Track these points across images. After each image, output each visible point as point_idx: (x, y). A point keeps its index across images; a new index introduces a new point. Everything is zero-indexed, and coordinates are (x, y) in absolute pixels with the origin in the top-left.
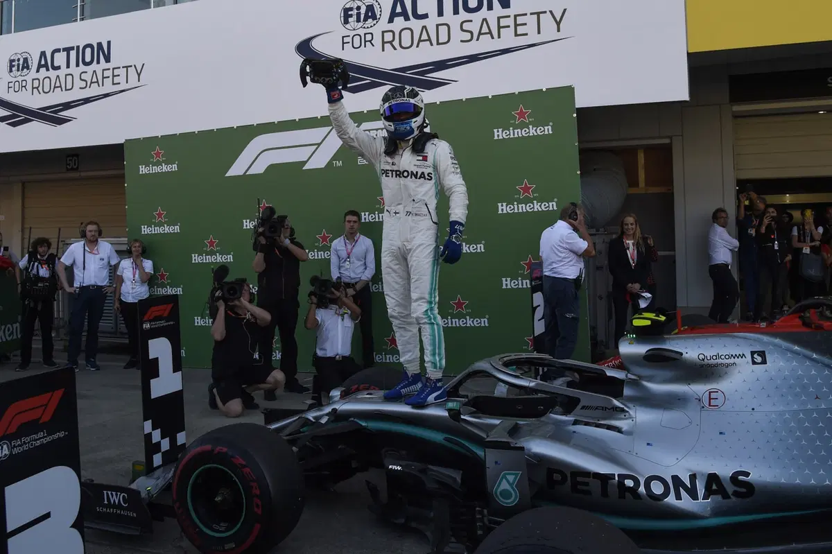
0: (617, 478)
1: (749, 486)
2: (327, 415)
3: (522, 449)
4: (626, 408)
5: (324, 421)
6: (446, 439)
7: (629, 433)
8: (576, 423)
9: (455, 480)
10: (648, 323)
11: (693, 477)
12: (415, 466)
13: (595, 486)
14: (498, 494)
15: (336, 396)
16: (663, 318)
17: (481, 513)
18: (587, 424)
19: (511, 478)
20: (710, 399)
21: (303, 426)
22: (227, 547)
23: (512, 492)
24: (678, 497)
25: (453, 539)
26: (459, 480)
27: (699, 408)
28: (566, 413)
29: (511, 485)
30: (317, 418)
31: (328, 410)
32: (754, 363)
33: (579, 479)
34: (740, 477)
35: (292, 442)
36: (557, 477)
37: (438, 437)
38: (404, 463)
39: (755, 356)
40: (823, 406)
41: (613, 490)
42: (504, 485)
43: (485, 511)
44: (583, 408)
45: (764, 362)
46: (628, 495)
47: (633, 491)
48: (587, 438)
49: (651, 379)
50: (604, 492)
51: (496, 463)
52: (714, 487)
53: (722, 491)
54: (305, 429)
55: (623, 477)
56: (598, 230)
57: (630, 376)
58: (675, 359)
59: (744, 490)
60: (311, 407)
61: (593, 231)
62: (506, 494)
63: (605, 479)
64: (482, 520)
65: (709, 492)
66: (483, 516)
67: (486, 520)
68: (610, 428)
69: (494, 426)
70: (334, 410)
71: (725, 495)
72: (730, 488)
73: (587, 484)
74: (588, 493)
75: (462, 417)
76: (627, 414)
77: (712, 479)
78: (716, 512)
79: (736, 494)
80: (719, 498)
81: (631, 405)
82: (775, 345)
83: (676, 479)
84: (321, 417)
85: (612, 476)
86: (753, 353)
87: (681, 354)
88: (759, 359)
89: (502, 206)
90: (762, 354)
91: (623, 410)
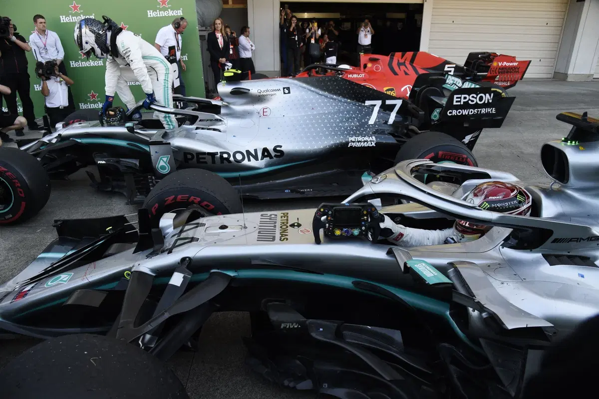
0: (219, 154)
1: (281, 152)
2: (55, 138)
3: (169, 144)
4: (222, 119)
5: (54, 141)
6: (128, 144)
7: (225, 132)
8: (197, 128)
9: (136, 164)
10: (232, 74)
11: (256, 151)
12: (112, 160)
13: (209, 158)
14: (159, 167)
15: (60, 127)
16: (239, 72)
17: (151, 179)
18: (203, 129)
19: (165, 159)
20: (264, 112)
21: (42, 146)
22: (7, 217)
23: (166, 165)
24: (249, 160)
25: (139, 194)
26: (138, 164)
27: (258, 117)
28: (192, 123)
29: (165, 163)
30: (50, 141)
31: (56, 135)
32: (285, 93)
33: (200, 156)
34: (278, 149)
35: (36, 155)
36: (189, 156)
37: (123, 143)
38: (106, 159)
39: (285, 90)
40: (315, 113)
41: (218, 161)
42: (162, 163)
43: (153, 178)
44: (200, 121)
45: (289, 93)
46: (225, 161)
47: (228, 159)
48: (203, 136)
49: (234, 104)
50: (214, 162)
51: (156, 152)
52: (266, 154)
53: (269, 155)
54: (43, 147)
55: (222, 153)
56: (206, 28)
57: (224, 103)
58: (245, 93)
59: (279, 154)
60: (45, 135)
61: (204, 28)
62: (163, 168)
63: (213, 155)
64: (152, 182)
65: (263, 156)
66: (153, 180)
67: (154, 182)
68: (214, 130)
69: (153, 135)
70: (60, 135)
71: (271, 157)
72: (273, 154)
73: (205, 158)
74: (206, 163)
75: (135, 131)
76: (223, 122)
77: (265, 150)
78: (267, 166)
79: (276, 156)
80: (268, 159)
81: (225, 118)
82: (294, 84)
83: (248, 152)
84: (52, 139)
85: (217, 153)
86: (284, 88)
87: (249, 90)
88: (286, 91)
89: (150, 12)
90: (288, 89)
91: (221, 120)
